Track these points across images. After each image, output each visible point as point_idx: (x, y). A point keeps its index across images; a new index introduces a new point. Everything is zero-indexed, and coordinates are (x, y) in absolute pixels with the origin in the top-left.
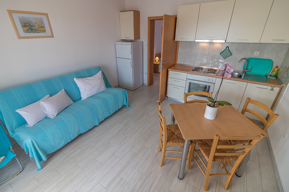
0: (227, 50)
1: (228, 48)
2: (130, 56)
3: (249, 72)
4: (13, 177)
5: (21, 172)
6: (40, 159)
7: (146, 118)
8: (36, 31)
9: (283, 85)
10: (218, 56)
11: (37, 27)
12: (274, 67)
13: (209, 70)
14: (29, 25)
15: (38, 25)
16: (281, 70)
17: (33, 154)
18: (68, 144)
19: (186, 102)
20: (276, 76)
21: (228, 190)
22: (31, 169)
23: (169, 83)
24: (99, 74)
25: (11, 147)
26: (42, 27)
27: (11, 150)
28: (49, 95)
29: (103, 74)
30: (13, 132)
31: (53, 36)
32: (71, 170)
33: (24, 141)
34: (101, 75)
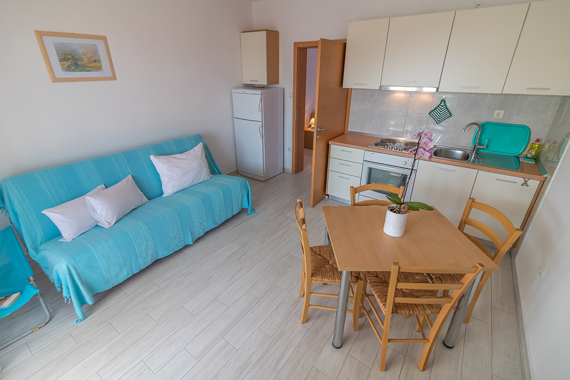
0: (442, 106)
1: (445, 102)
2: (259, 116)
3: (483, 149)
4: (33, 332)
5: (47, 323)
6: (82, 301)
7: (282, 235)
8: (84, 68)
9: (545, 176)
10: (425, 118)
11: (86, 61)
12: (533, 140)
13: (407, 144)
14: (73, 58)
15: (89, 57)
16: (547, 146)
17: (68, 292)
18: (134, 277)
19: (355, 205)
20: (536, 159)
21: (426, 371)
22: (65, 320)
23: (330, 168)
24: (199, 149)
25: (31, 278)
26: (95, 61)
27: (31, 283)
28: (103, 185)
29: (206, 148)
30: (37, 250)
31: (114, 78)
32: (136, 324)
33: (54, 266)
34: (202, 151)
